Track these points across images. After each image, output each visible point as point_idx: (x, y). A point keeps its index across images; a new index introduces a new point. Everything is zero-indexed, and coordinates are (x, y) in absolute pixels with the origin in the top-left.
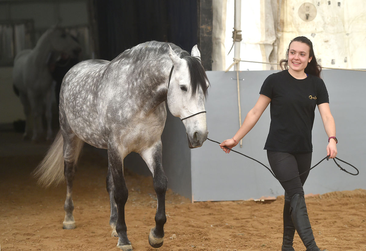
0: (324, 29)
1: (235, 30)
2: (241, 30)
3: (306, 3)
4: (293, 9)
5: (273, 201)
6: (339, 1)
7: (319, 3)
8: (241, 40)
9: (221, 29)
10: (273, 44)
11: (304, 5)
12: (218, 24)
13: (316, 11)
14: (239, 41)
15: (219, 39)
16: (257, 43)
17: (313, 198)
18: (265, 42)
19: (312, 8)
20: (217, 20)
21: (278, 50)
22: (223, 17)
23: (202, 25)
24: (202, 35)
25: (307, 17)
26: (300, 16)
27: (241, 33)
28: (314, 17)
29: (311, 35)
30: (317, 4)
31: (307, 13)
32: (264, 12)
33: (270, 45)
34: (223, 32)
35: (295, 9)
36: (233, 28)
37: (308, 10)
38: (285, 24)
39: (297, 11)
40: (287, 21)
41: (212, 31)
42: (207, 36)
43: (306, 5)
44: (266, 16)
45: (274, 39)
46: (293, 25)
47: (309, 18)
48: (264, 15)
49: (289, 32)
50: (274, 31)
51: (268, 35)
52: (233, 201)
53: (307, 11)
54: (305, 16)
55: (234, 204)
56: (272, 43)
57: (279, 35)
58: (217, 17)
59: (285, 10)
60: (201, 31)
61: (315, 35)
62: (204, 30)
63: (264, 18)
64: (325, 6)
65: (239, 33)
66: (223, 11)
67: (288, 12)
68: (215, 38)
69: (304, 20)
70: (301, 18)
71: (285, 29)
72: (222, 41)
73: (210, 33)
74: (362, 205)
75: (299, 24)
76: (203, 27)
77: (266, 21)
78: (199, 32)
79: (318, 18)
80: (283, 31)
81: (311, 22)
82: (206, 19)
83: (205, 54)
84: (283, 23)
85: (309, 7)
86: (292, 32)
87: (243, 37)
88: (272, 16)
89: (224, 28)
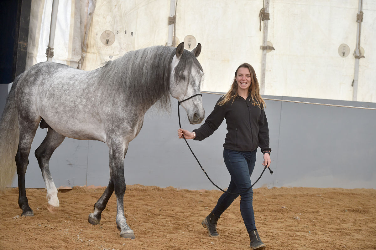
0: (120, 53)
1: (49, 48)
2: (54, 48)
3: (107, 31)
4: (97, 34)
5: (69, 190)
6: (132, 32)
7: (118, 31)
8: (53, 56)
9: (34, 45)
10: (79, 63)
11: (106, 32)
12: (31, 41)
13: (115, 38)
14: (51, 57)
15: (32, 54)
16: (65, 60)
17: (101, 189)
18: (72, 60)
19: (112, 35)
20: (31, 38)
21: (81, 67)
22: (37, 36)
23: (20, 42)
24: (19, 50)
25: (107, 42)
26: (101, 40)
27: (54, 51)
28: (112, 43)
29: (109, 57)
30: (116, 32)
31: (108, 39)
32: (72, 35)
33: (76, 62)
34: (35, 48)
35: (98, 35)
36: (48, 46)
37: (109, 37)
38: (89, 46)
39: (100, 36)
40: (90, 44)
41: (27, 47)
42: (23, 50)
43: (107, 32)
44: (74, 38)
45: (80, 58)
46: (95, 48)
47: (109, 43)
48: (72, 38)
49: (91, 53)
50: (80, 51)
51: (75, 54)
52: (38, 189)
53: (107, 37)
54: (106, 42)
55: (38, 191)
56: (78, 61)
57: (84, 55)
58: (31, 35)
59: (90, 35)
60: (18, 46)
61: (112, 57)
62: (21, 45)
63: (72, 40)
64: (122, 34)
65: (51, 51)
66: (37, 31)
67: (92, 36)
68: (28, 53)
69: (104, 44)
70: (102, 42)
71: (89, 50)
72: (34, 55)
73: (26, 48)
74: (148, 198)
75: (100, 47)
76: (21, 43)
77: (74, 42)
78: (17, 47)
79: (116, 44)
80: (86, 52)
81: (110, 46)
82: (24, 37)
83: (20, 65)
84: (87, 45)
85: (109, 34)
86: (94, 53)
87: (54, 54)
88: (80, 38)
89: (36, 45)
